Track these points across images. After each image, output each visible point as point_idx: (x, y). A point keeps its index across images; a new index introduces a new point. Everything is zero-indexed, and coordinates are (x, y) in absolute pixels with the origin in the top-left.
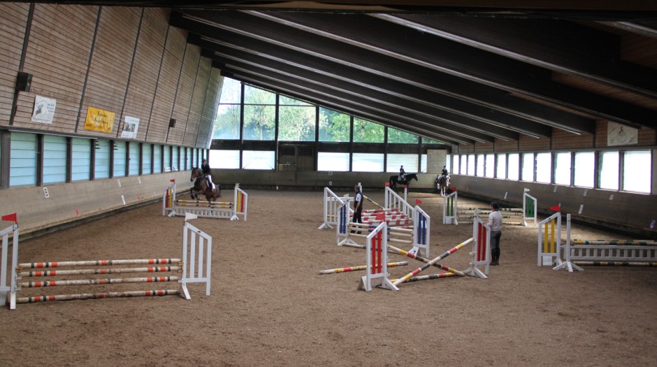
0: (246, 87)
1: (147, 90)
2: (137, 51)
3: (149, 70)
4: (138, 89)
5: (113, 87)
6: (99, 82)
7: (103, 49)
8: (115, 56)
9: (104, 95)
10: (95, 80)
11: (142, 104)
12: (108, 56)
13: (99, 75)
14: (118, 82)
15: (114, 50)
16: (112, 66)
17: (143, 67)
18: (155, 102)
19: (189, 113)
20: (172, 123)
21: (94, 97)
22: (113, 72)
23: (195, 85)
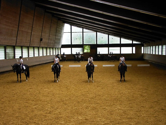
0: (72, 27)
1: (28, 29)
2: (21, 16)
3: (28, 22)
4: (23, 29)
5: (11, 28)
6: (4, 27)
7: (4, 15)
8: (11, 18)
9: (7, 31)
10: (2, 26)
11: (26, 34)
12: (7, 18)
13: (4, 24)
14: (13, 27)
15: (10, 16)
16: (10, 21)
17: (25, 21)
18: (32, 33)
19: (49, 36)
20: (41, 40)
21: (3, 32)
22: (11, 23)
23: (51, 26)
